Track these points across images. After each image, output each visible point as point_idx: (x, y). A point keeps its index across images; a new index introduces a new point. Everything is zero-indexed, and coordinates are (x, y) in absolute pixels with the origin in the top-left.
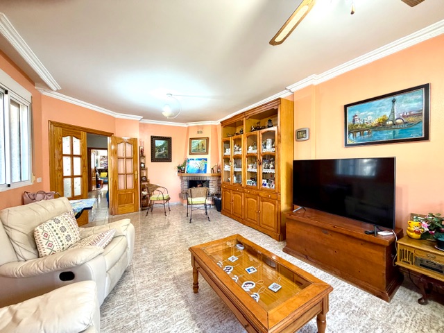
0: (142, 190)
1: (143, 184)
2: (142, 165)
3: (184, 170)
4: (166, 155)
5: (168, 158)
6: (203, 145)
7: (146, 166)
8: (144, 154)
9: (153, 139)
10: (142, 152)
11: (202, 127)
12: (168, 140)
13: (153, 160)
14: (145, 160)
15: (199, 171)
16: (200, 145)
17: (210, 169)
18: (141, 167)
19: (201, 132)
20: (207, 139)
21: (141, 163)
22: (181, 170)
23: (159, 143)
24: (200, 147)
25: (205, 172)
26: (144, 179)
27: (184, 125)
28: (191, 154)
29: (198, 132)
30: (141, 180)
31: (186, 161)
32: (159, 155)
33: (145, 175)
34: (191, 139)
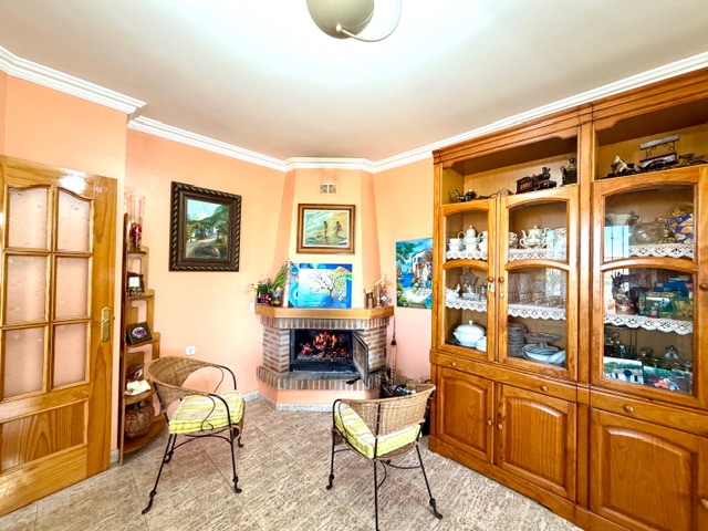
0: (130, 373)
1: (132, 350)
2: (134, 282)
3: (281, 299)
4: (222, 252)
5: (226, 260)
6: (339, 227)
7: (151, 285)
8: (144, 243)
9: (181, 193)
10: (134, 236)
11: (336, 174)
12: (231, 203)
13: (178, 262)
14: (145, 266)
15: (329, 301)
16: (332, 225)
17: (363, 297)
18: (126, 290)
19: (333, 190)
20: (352, 210)
21: (127, 275)
22: (267, 296)
23: (198, 210)
24: (331, 233)
25: (349, 306)
26: (137, 335)
27: (282, 166)
28: (301, 249)
29: (324, 189)
30: (127, 340)
31: (287, 272)
32: (199, 251)
33: (142, 318)
34: (302, 207)
